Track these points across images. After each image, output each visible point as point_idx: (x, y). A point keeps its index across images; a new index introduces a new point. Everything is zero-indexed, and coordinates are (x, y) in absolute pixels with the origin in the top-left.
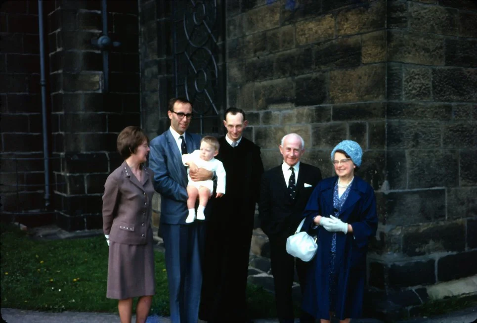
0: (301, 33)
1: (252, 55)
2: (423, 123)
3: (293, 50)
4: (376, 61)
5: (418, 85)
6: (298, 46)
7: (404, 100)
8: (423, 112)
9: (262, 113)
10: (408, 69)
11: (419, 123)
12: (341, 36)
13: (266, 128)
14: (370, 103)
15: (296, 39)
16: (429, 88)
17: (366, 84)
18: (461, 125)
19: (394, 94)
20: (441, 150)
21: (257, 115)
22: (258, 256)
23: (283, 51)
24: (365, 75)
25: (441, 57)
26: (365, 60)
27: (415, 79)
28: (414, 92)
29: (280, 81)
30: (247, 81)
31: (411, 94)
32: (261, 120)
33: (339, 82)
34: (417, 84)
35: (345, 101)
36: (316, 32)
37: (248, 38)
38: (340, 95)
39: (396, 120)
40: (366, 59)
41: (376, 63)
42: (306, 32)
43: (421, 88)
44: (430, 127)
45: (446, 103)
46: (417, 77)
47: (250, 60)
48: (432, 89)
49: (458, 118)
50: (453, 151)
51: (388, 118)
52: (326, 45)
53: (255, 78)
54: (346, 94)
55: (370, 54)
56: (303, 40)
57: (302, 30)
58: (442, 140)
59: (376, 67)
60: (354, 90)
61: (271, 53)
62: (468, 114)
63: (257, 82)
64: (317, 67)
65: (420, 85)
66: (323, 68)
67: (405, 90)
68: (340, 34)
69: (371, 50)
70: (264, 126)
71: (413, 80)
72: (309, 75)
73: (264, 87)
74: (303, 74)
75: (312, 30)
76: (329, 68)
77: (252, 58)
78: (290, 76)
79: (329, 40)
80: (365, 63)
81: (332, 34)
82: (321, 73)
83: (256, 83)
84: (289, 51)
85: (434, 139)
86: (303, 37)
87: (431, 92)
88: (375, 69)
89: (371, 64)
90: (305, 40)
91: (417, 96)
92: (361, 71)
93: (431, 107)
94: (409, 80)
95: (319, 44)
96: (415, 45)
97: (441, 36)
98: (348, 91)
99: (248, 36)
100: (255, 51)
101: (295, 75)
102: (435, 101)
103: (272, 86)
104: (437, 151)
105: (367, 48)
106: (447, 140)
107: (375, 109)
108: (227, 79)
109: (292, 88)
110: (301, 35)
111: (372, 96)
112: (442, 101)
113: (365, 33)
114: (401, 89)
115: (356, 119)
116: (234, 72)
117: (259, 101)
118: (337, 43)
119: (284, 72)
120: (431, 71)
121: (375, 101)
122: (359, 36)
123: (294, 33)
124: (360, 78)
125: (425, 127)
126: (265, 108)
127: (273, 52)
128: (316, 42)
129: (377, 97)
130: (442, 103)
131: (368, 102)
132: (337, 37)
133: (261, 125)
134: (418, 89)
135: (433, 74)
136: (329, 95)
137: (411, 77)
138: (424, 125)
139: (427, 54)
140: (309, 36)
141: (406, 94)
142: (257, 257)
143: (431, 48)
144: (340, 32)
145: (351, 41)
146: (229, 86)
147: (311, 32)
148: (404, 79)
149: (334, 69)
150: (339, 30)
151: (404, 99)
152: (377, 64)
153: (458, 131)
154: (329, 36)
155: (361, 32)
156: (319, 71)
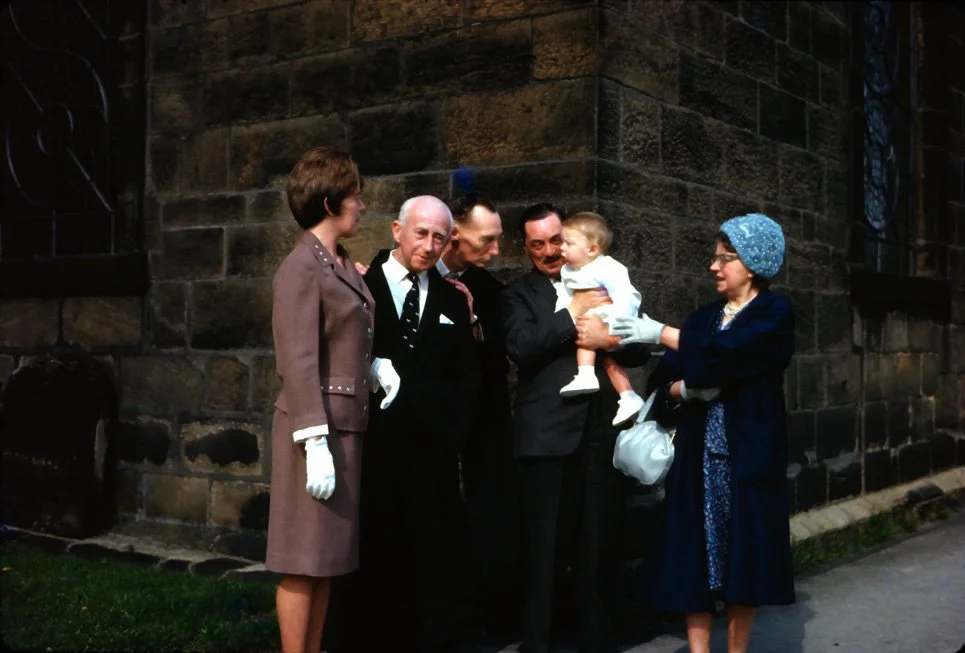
0: (368, 14)
1: (227, 64)
2: (648, 215)
3: (346, 52)
4: (572, 75)
5: (641, 135)
6: (358, 42)
7: (622, 162)
8: (649, 192)
9: (251, 196)
10: (629, 99)
11: (643, 215)
12: (477, 21)
13: (262, 229)
14: (553, 164)
15: (353, 29)
16: (656, 144)
17: (543, 123)
18: (699, 229)
19: (607, 147)
20: (673, 275)
21: (238, 203)
22: (233, 528)
23: (319, 53)
24: (542, 104)
25: (673, 85)
26: (539, 72)
27: (637, 121)
28: (636, 147)
29: (304, 121)
30: (208, 125)
31: (633, 151)
32: (248, 211)
33: (472, 121)
34: (640, 132)
35: (490, 161)
36: (411, 12)
37: (213, 27)
38: (474, 148)
39: (611, 202)
40: (542, 71)
41: (570, 78)
42: (383, 13)
43: (646, 141)
44: (658, 225)
45: (680, 181)
46: (640, 118)
47: (219, 76)
48: (660, 147)
49: (695, 214)
50: (688, 281)
51: (599, 196)
52: (439, 40)
53: (232, 116)
54: (489, 146)
55: (555, 59)
56: (373, 31)
57: (371, 8)
58: (674, 256)
59: (572, 86)
60: (511, 137)
61: (281, 58)
62: (707, 209)
63: (240, 125)
64: (412, 89)
65: (645, 137)
66: (429, 90)
67: (623, 142)
68: (475, 17)
69: (557, 51)
70: (257, 225)
71: (634, 124)
72: (390, 107)
73: (257, 136)
74: (373, 105)
75: (399, 9)
76: (445, 90)
77: (226, 70)
78: (335, 110)
79: (446, 30)
80: (540, 77)
81: (456, 16)
82: (423, 102)
83: (234, 129)
84: (332, 55)
85: (663, 251)
86: (374, 23)
87: (660, 153)
88: (566, 91)
89: (558, 79)
90: (378, 30)
91: (639, 156)
92: (529, 95)
93: (660, 185)
94: (628, 122)
95: (417, 39)
96: (638, 51)
97: (673, 44)
98: (496, 140)
99: (213, 20)
100: (235, 55)
101: (349, 108)
102: (664, 174)
103: (283, 134)
104: (668, 277)
105: (546, 46)
106: (681, 257)
107: (567, 176)
108: (149, 122)
109: (342, 136)
110: (369, 20)
111: (558, 148)
112: (674, 176)
113: (545, 15)
114: (617, 138)
115: (517, 200)
116: (170, 102)
117: (244, 168)
118: (468, 35)
119: (318, 104)
120: (660, 111)
121: (567, 158)
122: (528, 21)
123: (348, 15)
124: (529, 110)
125: (650, 223)
126: (262, 182)
127: (289, 56)
128: (412, 34)
129: (574, 149)
130: (675, 180)
131: (550, 162)
132: (468, 23)
133: (249, 224)
134: (642, 143)
135: (662, 119)
136: (445, 149)
137: (633, 116)
138: (649, 219)
139: (655, 75)
140: (392, 22)
141: (625, 149)
142: (229, 531)
143: (661, 64)
144: (477, 12)
145: (506, 31)
146: (151, 137)
147: (398, 14)
148: (622, 120)
149: (460, 92)
150: (473, 8)
151: (621, 160)
152: (573, 81)
153: (694, 240)
154: (446, 22)
155: (532, 12)
156: (416, 98)
